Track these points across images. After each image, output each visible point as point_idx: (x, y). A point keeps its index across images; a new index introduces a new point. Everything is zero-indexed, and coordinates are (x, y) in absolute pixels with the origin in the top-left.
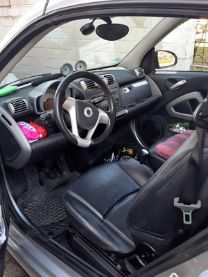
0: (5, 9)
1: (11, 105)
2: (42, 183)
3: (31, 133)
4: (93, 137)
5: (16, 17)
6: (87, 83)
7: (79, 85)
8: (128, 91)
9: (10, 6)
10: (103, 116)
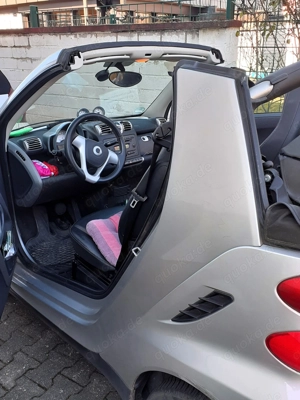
0: (23, 49)
1: (26, 142)
2: (52, 232)
3: (43, 168)
4: (102, 175)
5: (35, 60)
6: (102, 127)
7: (94, 129)
8: (147, 139)
9: (29, 46)
10: (113, 156)
